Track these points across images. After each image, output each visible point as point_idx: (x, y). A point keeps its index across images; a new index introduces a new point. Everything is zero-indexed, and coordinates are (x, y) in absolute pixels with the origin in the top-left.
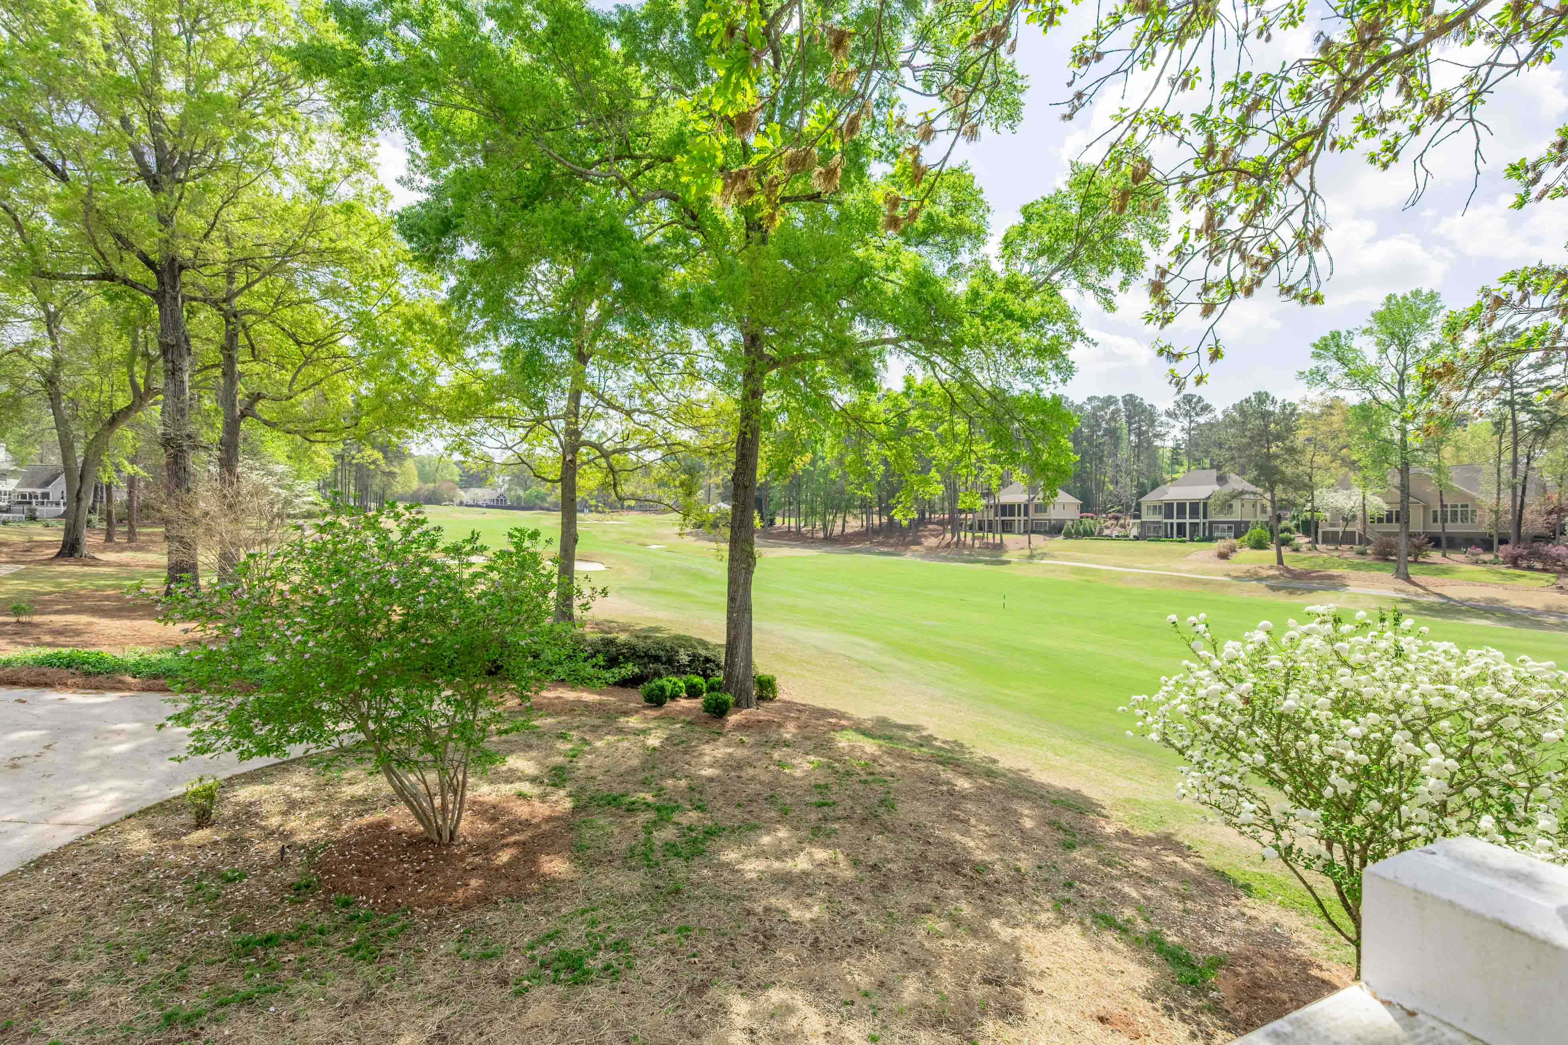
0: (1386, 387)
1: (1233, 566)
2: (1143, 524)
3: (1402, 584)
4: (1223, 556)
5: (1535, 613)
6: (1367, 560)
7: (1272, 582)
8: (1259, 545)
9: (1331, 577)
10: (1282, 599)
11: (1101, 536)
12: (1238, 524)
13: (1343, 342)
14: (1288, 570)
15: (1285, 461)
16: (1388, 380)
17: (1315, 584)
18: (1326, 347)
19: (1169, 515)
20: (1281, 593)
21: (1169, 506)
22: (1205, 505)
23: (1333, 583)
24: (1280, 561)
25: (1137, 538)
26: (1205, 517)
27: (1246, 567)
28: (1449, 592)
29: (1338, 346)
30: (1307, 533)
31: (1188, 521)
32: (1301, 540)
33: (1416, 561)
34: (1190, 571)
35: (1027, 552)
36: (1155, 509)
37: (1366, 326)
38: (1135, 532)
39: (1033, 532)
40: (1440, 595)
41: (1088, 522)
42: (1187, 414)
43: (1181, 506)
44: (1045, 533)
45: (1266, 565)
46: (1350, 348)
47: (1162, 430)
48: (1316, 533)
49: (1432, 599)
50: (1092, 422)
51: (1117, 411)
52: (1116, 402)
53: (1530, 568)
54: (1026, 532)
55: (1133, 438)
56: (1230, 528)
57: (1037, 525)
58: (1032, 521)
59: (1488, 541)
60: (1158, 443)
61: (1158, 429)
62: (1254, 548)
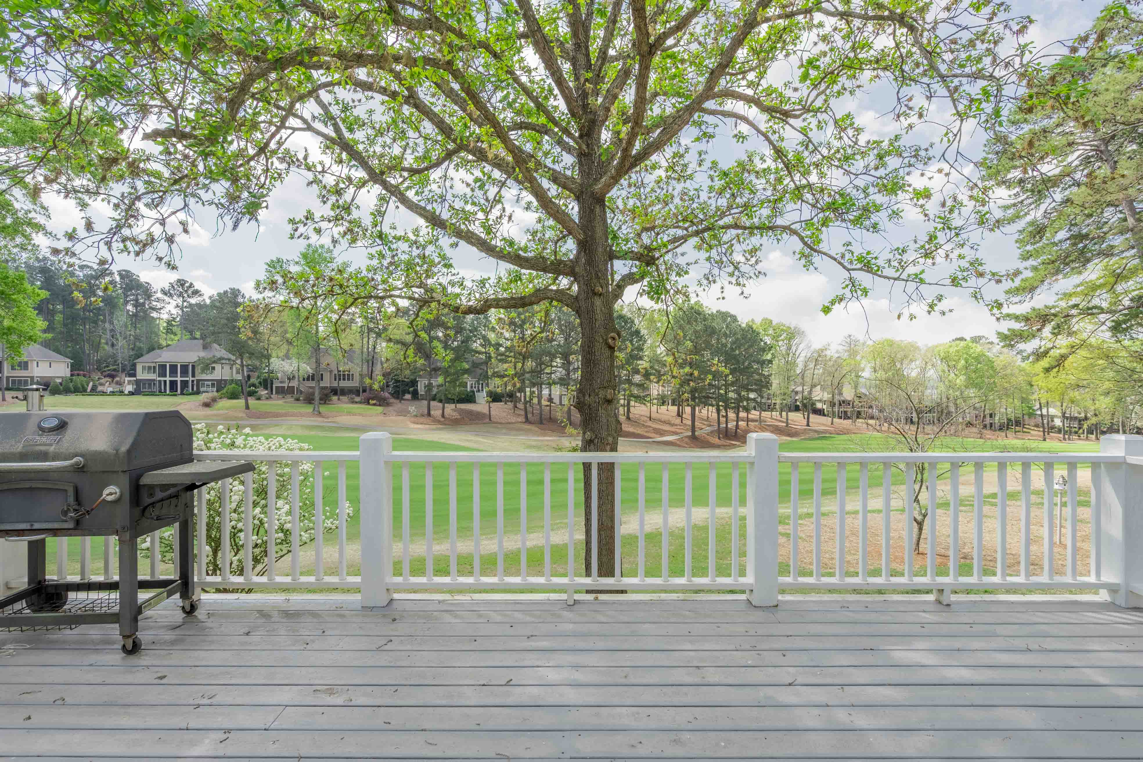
1: (214, 412)
2: (138, 382)
3: (317, 417)
4: (207, 405)
6: (301, 403)
7: (240, 422)
8: (233, 396)
9: (278, 416)
11: (94, 391)
12: (219, 382)
13: (284, 266)
14: (252, 413)
17: (268, 420)
18: (273, 267)
19: (163, 374)
21: (163, 367)
22: (193, 366)
23: (278, 419)
24: (247, 407)
25: (131, 394)
26: (193, 376)
27: (223, 412)
28: (338, 420)
29: (281, 267)
30: (266, 388)
31: (179, 379)
32: (264, 392)
33: (325, 403)
36: (150, 369)
38: (129, 388)
39: (8, 389)
40: (335, 422)
41: (79, 380)
42: (181, 295)
43: (173, 367)
45: (237, 410)
47: (159, 305)
48: (272, 387)
49: (330, 425)
51: (112, 282)
52: (111, 274)
53: (374, 404)
55: (130, 307)
56: (213, 385)
57: (14, 382)
58: (8, 378)
59: (358, 391)
60: (154, 315)
61: (154, 303)
62: (231, 398)
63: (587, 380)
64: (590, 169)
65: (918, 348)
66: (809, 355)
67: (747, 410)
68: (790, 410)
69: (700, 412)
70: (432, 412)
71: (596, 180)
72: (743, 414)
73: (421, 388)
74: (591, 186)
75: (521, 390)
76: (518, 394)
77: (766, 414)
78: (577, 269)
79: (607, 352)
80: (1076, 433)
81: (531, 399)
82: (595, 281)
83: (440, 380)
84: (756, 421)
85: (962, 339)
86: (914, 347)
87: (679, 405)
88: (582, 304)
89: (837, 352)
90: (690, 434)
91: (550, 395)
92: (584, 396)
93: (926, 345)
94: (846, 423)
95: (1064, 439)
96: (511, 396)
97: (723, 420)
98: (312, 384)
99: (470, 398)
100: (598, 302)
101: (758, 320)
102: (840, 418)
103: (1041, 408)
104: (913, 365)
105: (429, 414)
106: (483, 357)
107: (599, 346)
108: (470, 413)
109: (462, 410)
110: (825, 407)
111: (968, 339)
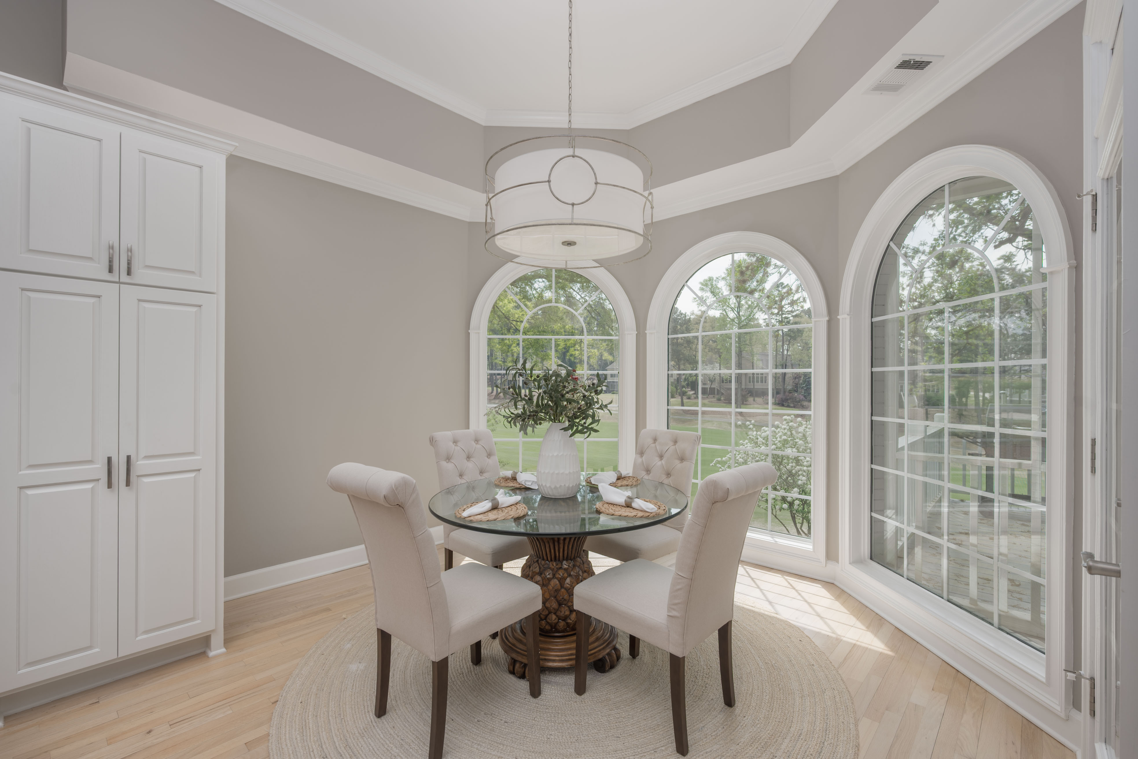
0: (733, 309)
13: (714, 283)
15: (685, 347)
16: (733, 306)
18: (706, 285)
29: (712, 285)
37: (723, 276)
46: (717, 287)
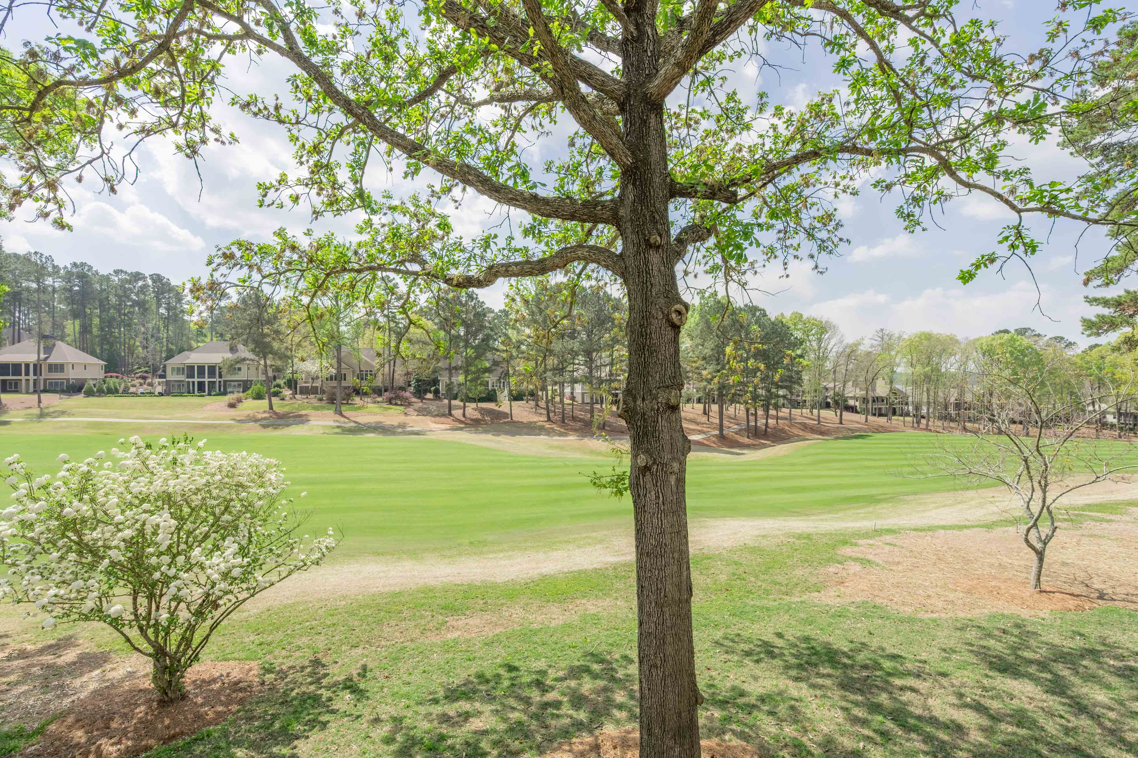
1: (238, 413)
2: (168, 383)
3: (338, 418)
4: (232, 406)
5: (393, 427)
6: (323, 403)
7: (264, 422)
8: (259, 397)
9: (301, 416)
10: (271, 433)
11: (126, 392)
12: (245, 382)
14: (276, 413)
15: (274, 339)
17: (291, 421)
19: (191, 375)
20: (270, 429)
21: (191, 368)
22: (220, 368)
23: (301, 419)
24: (271, 408)
25: (161, 394)
26: (220, 376)
27: (247, 413)
28: (359, 420)
30: (290, 388)
31: (206, 380)
32: (287, 392)
33: (347, 403)
34: (202, 419)
35: (37, 411)
36: (179, 370)
38: (159, 389)
39: (45, 391)
40: (356, 422)
41: (112, 382)
43: (201, 369)
44: (62, 392)
45: (261, 411)
47: (189, 308)
48: (296, 388)
49: (353, 424)
50: (120, 292)
51: (145, 286)
52: (144, 278)
53: (396, 404)
54: (35, 392)
55: (162, 311)
56: (239, 385)
57: (51, 384)
58: (45, 380)
59: (380, 391)
60: (186, 317)
61: (185, 306)
62: (254, 399)
63: (639, 375)
64: (641, 61)
65: (957, 341)
66: (841, 350)
67: (777, 407)
68: (821, 408)
69: (727, 409)
70: (453, 412)
71: (650, 77)
72: (772, 412)
73: (442, 387)
74: (642, 85)
75: (544, 389)
76: (540, 393)
77: (796, 412)
78: (622, 212)
79: (670, 334)
80: (1131, 429)
81: (553, 398)
82: (650, 226)
83: (461, 378)
84: (786, 419)
85: (1006, 331)
86: (954, 341)
87: (705, 403)
88: (630, 262)
89: (872, 346)
90: (717, 432)
91: (572, 393)
92: (635, 400)
93: (967, 338)
94: (882, 421)
95: (1120, 437)
96: (532, 394)
97: (752, 418)
98: (334, 383)
99: (491, 397)
100: (655, 258)
101: (788, 315)
102: (874, 415)
103: (1093, 403)
104: (952, 359)
105: (450, 414)
106: (504, 355)
107: (657, 323)
108: (491, 412)
109: (482, 409)
110: (857, 404)
111: (1013, 332)
